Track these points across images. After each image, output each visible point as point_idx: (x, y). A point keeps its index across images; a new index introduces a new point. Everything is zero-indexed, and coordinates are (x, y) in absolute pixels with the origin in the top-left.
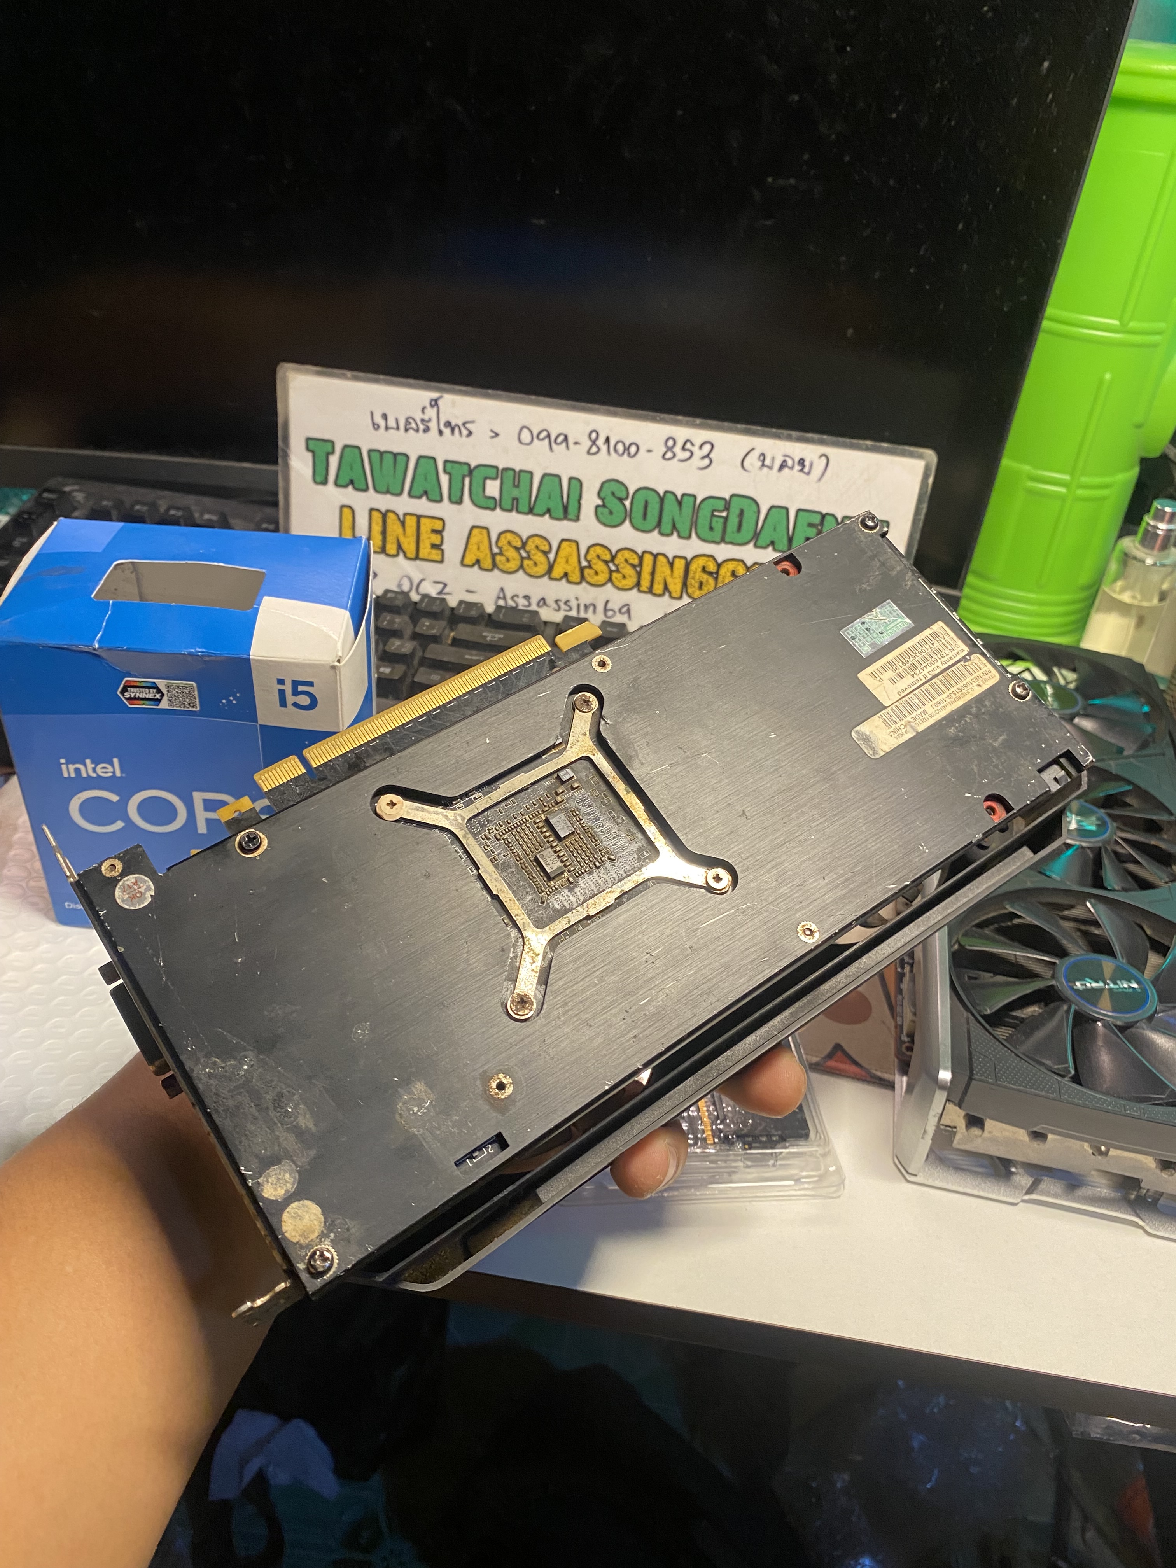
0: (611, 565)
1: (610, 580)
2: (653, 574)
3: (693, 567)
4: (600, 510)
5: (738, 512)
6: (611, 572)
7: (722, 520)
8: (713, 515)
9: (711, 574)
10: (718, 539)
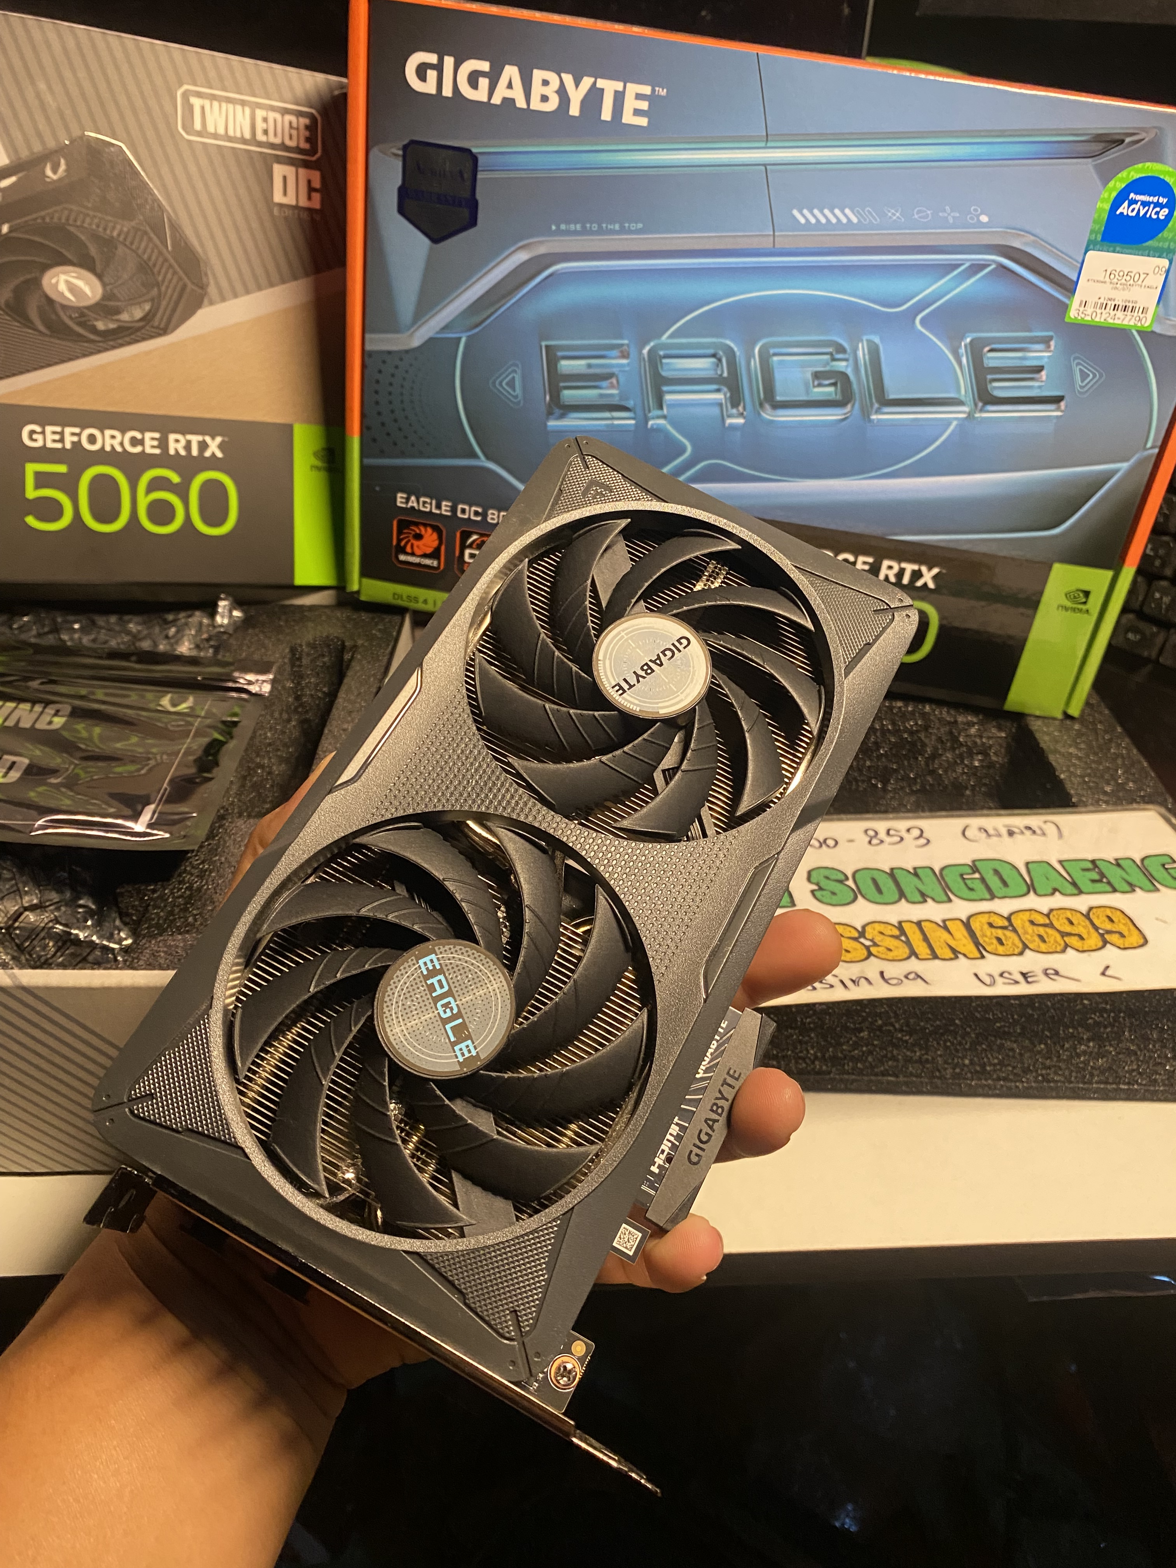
0: (862, 940)
1: (870, 954)
2: (926, 939)
3: (975, 925)
4: (816, 893)
5: (991, 872)
6: (867, 948)
7: (978, 881)
8: (964, 879)
9: (1004, 928)
10: (988, 896)
